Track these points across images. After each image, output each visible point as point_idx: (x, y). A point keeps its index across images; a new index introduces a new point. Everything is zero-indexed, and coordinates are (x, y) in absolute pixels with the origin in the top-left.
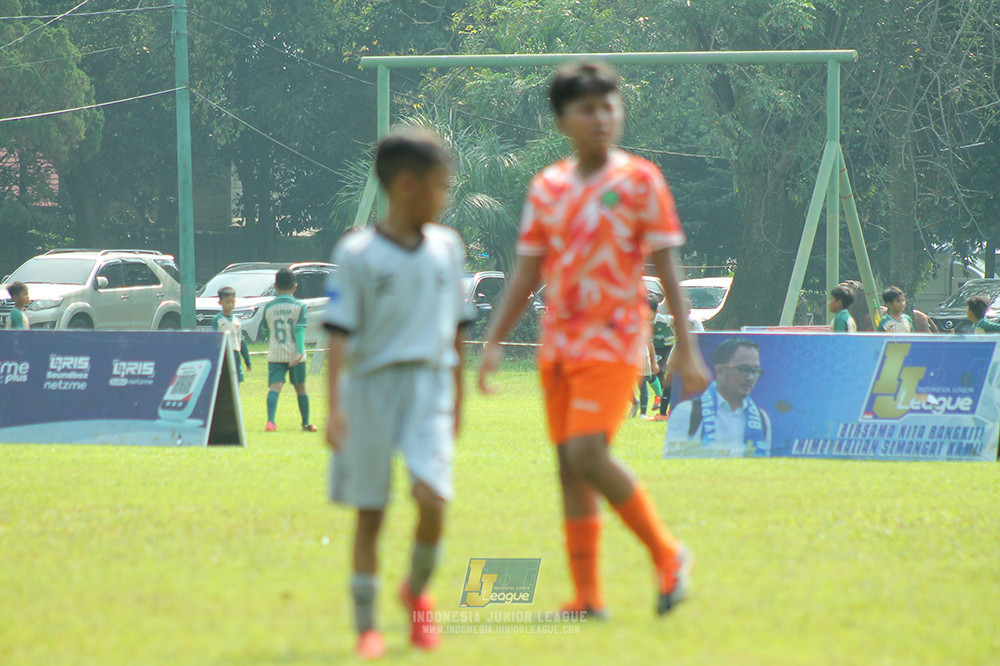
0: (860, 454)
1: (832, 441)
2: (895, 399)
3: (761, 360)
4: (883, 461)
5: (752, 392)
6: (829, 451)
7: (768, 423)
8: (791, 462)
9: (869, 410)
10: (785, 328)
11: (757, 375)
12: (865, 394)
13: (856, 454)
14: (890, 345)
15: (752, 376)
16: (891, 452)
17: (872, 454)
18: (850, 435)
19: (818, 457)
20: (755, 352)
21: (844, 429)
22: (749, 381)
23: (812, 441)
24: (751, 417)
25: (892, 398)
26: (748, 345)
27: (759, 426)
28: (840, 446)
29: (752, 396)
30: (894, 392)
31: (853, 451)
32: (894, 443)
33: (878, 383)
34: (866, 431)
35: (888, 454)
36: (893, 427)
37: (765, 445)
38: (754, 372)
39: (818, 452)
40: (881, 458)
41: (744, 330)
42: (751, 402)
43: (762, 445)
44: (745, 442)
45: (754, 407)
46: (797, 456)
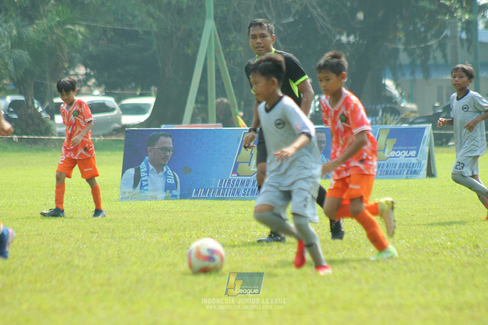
0: (230, 196)
1: (214, 189)
2: (249, 165)
3: (173, 145)
4: (243, 200)
5: (168, 163)
6: (212, 195)
7: (178, 180)
8: (192, 201)
9: (235, 172)
10: (185, 126)
11: (171, 153)
12: (232, 163)
13: (228, 196)
14: (246, 134)
15: (168, 153)
16: (247, 195)
17: (237, 196)
18: (224, 186)
19: (207, 198)
20: (170, 140)
21: (221, 182)
22: (167, 156)
23: (203, 190)
24: (168, 177)
25: (248, 164)
26: (166, 136)
27: (173, 182)
28: (219, 192)
29: (168, 164)
30: (249, 161)
31: (226, 195)
32: (249, 189)
33: (239, 155)
34: (234, 183)
35: (246, 197)
36: (249, 180)
37: (177, 192)
38: (169, 151)
39: (207, 196)
40: (242, 198)
41: (163, 127)
42: (168, 168)
43: (175, 192)
44: (165, 191)
45: (170, 171)
46: (194, 198)
